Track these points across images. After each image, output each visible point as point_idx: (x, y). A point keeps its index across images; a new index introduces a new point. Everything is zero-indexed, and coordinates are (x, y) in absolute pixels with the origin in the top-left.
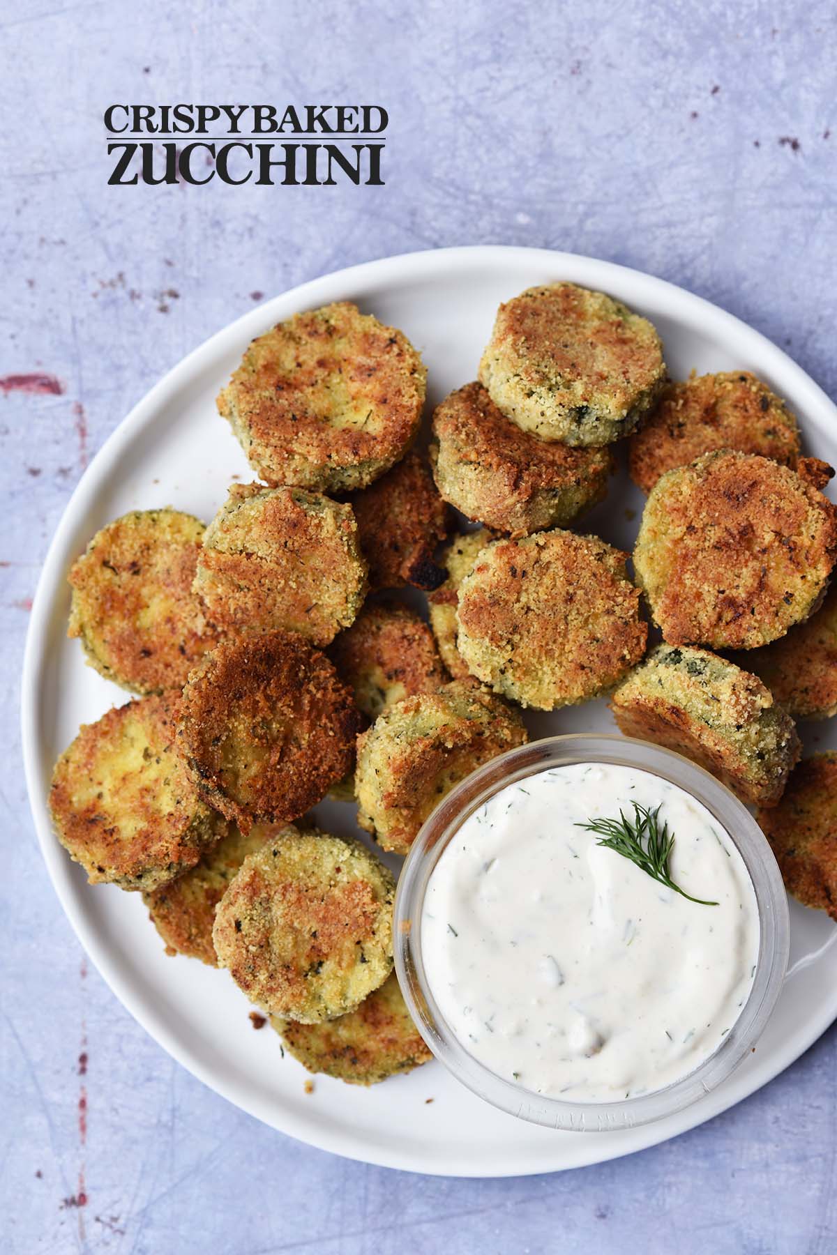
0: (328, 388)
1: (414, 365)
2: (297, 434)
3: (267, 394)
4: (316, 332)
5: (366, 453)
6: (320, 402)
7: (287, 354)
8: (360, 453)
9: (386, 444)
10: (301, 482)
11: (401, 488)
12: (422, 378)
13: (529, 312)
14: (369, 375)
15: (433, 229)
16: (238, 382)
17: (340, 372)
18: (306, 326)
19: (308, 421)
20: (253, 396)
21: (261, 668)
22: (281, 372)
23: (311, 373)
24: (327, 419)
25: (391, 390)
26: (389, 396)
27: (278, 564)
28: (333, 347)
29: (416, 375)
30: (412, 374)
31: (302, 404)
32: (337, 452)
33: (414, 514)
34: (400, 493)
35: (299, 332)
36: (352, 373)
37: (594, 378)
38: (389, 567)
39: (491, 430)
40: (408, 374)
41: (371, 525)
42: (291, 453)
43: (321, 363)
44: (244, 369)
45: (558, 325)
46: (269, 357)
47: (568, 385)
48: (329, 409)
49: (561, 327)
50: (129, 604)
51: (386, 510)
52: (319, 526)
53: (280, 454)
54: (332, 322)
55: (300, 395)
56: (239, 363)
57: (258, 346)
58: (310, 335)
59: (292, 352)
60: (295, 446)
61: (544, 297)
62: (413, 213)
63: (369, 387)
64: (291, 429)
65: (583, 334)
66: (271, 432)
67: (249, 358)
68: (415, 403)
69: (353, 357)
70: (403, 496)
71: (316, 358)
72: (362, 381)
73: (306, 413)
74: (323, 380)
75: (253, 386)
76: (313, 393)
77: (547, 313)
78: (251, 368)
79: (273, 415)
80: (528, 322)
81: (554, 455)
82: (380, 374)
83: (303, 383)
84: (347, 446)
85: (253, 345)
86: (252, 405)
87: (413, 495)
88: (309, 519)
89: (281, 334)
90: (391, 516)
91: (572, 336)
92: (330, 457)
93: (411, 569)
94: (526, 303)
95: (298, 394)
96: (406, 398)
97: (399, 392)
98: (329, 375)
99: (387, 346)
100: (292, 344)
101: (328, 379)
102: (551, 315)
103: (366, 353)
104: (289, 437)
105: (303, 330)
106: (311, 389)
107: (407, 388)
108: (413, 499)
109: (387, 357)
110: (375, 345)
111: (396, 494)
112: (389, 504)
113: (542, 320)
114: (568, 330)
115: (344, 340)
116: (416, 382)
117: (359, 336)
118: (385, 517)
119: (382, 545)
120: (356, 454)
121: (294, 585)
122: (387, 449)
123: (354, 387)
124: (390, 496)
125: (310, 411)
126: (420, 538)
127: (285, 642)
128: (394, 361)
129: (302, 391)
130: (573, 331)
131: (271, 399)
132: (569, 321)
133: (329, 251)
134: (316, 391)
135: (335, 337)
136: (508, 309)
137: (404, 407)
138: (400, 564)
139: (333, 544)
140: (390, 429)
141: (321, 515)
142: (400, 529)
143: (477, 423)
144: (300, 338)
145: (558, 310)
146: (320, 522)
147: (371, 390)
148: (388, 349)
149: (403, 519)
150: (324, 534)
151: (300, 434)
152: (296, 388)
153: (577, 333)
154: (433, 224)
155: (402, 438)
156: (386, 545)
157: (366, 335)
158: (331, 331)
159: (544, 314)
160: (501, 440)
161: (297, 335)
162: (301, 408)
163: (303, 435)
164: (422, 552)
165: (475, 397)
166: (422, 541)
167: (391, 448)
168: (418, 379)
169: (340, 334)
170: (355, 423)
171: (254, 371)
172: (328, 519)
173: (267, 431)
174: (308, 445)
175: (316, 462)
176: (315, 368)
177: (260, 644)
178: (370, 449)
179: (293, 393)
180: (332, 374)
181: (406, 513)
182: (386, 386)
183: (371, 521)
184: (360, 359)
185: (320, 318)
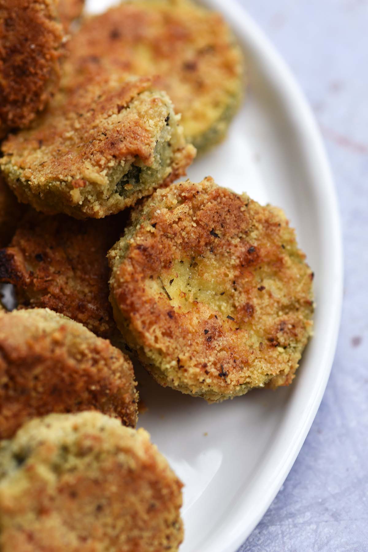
0: (222, 294)
1: (186, 371)
2: (197, 222)
3: (254, 235)
4: (282, 330)
5: (133, 255)
6: (214, 273)
7: (280, 289)
8: (136, 251)
9: (128, 277)
10: (153, 199)
11: (89, 298)
12: (168, 366)
13: (158, 504)
14: (206, 332)
15: (309, 523)
16: (283, 225)
17: (229, 317)
18: (294, 326)
19: (202, 243)
20: (260, 221)
21: (18, 58)
22: (266, 269)
23: (247, 292)
24: (193, 265)
25: (177, 332)
26: (173, 324)
28: (257, 332)
29: (174, 363)
30: (179, 361)
31: (223, 255)
32: (153, 235)
33: (57, 291)
34: (85, 295)
35: (291, 318)
36: (219, 322)
37: (46, 502)
38: (28, 240)
39: (73, 384)
40: (181, 356)
41: (77, 253)
42: (183, 200)
43: (249, 309)
44: (292, 241)
45: (126, 522)
46: (288, 272)
47: (57, 469)
48: (201, 275)
49: (120, 524)
51: (79, 273)
52: (98, 164)
53: (189, 191)
54: (280, 349)
55: (233, 262)
56: (301, 246)
57: (305, 274)
58: (283, 323)
59: (278, 295)
60: (185, 208)
61: (163, 536)
62: (336, 516)
63: (195, 321)
64: (205, 220)
65: (101, 540)
66: (215, 203)
67: (299, 257)
68: (147, 335)
69: (234, 337)
70: (81, 296)
71: (258, 312)
72: (206, 322)
73: (212, 250)
74: (232, 296)
75: (269, 231)
76: (226, 275)
77: (145, 522)
78: (288, 247)
79: (230, 219)
80: (148, 493)
81: (7, 418)
82: (201, 340)
83: (242, 275)
84: (153, 247)
85: (309, 272)
86: (252, 213)
87: (74, 304)
88: (110, 157)
89: (302, 301)
90: (71, 274)
91: (105, 525)
92: (154, 225)
93: (12, 257)
94: (169, 511)
95: (234, 261)
96: (159, 333)
97: (168, 334)
98: (234, 306)
99: (222, 367)
100: (285, 301)
101: (231, 302)
102: (140, 523)
103: (230, 349)
104: (199, 213)
105: (292, 321)
106: (231, 275)
107: (167, 344)
108: (73, 301)
109: (212, 359)
110: (231, 361)
111: (86, 290)
112: (83, 280)
113: (141, 509)
114: (114, 527)
115: (257, 345)
116: (168, 359)
117: (251, 358)
118: (74, 269)
119: (51, 248)
120: (139, 247)
121: (68, 135)
122: (123, 275)
123: (206, 312)
124: (89, 285)
125: (212, 256)
126: (32, 281)
127: (28, 100)
128: (203, 360)
129: (234, 267)
130: (110, 531)
131: (246, 233)
132: (123, 537)
133: (353, 424)
134: (227, 279)
135: (266, 342)
136: (175, 487)
137: (151, 324)
138: (23, 251)
139: (74, 168)
140: (139, 293)
141: (105, 172)
142: (54, 273)
143: (87, 374)
144: (287, 314)
145: (141, 537)
146: (100, 166)
147: (191, 319)
148: (219, 365)
149: (61, 280)
150: (87, 164)
151: (195, 225)
152: (242, 266)
153: (105, 534)
154: (313, 526)
155: (123, 297)
156: (48, 250)
157: (246, 363)
158: (273, 343)
159: (146, 517)
160: (55, 380)
161: (291, 314)
162: (220, 250)
163: (193, 226)
164: (19, 274)
165: (119, 409)
166: (28, 280)
167: (122, 280)
168: (169, 362)
169: (264, 346)
170: (171, 282)
171: (283, 247)
172: (97, 175)
173: (219, 200)
174: (180, 219)
175: (158, 211)
176: (249, 299)
177: (39, 71)
178: (134, 262)
179: (239, 257)
180: (232, 309)
181: (64, 286)
182: (185, 333)
183: (79, 257)
184: (228, 339)
185: (293, 345)
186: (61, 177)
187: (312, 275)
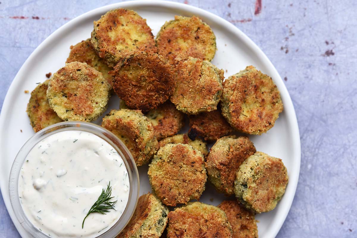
0: (255, 102)
1: (262, 131)
2: (240, 92)
3: (253, 82)
4: (274, 99)
5: (233, 115)
6: (250, 100)
7: (266, 89)
8: (233, 113)
9: (236, 121)
10: (224, 93)
11: (222, 126)
12: (258, 133)
13: (279, 169)
14: (259, 116)
15: (307, 137)
16: (257, 73)
17: (260, 106)
18: (276, 95)
19: (244, 96)
20: (253, 78)
21: (163, 79)
22: (260, 87)
23: (260, 97)
24: (245, 102)
25: (254, 123)
26: (252, 123)
27: (197, 85)
28: (268, 104)
29: (258, 132)
30: (259, 130)
31: (250, 94)
32: (234, 105)
33: (213, 130)
34: (220, 125)
35: (274, 93)
36: (260, 110)
37: (256, 190)
38: (196, 122)
39: (240, 156)
40: (259, 129)
41: (210, 116)
42: (234, 90)
43: (263, 100)
44: (262, 75)
46: (266, 83)
47: (254, 181)
48: (248, 102)
49: (273, 179)
50: (185, 36)
51: (214, 121)
52: (209, 99)
53: (233, 87)
54: (277, 104)
55: (253, 93)
56: (264, 73)
58: (273, 97)
59: (267, 91)
60: (236, 92)
61: (283, 174)
62: (312, 131)
63: (255, 116)
64: (242, 90)
65: (271, 186)
67: (265, 76)
68: (249, 131)
69: (265, 111)
70: (219, 126)
71: (265, 99)
72: (257, 114)
74: (258, 101)
75: (256, 78)
76: (253, 97)
77: (278, 175)
78: (262, 77)
79: (246, 84)
80: (275, 169)
81: (231, 176)
82: (259, 120)
83: (257, 94)
84: (236, 109)
85: (270, 78)
86: (250, 77)
87: (219, 130)
88: (212, 96)
89: (273, 87)
90: (213, 122)
91: (270, 183)
92: (232, 103)
93: (195, 128)
94: (282, 168)
96: (251, 128)
97: (253, 126)
98: (259, 103)
99: (268, 122)
100: (270, 91)
101: (258, 102)
103: (266, 115)
104: (239, 90)
106: (255, 97)
107: (254, 128)
109: (265, 122)
110: (269, 118)
111: (220, 124)
112: (217, 122)
113: (276, 173)
114: (272, 181)
115: (271, 108)
117: (272, 113)
118: (212, 120)
119: (203, 119)
120: (233, 111)
121: (190, 90)
122: (234, 122)
123: (255, 111)
124: (219, 122)
125: (247, 96)
126: (205, 132)
127: (172, 87)
128: (263, 124)
129: (254, 94)
130: (272, 183)
131: (252, 84)
132: (275, 182)
133: (300, 103)
135: (272, 105)
136: (280, 162)
137: (248, 127)
138: (197, 125)
139: (203, 104)
140: (241, 123)
141: (213, 100)
142: (208, 125)
143: (242, 151)
145: (279, 178)
146: (211, 99)
147: (254, 117)
149: (212, 126)
150: (207, 101)
155: (238, 127)
156: (203, 121)
157: (272, 115)
158: (274, 104)
159: (278, 174)
160: (237, 159)
161: (273, 92)
163: (240, 94)
164: (201, 132)
165: (251, 150)
166: (204, 132)
167: (235, 123)
168: (257, 132)
169: (273, 106)
170: (243, 111)
171: (261, 78)
172: (212, 102)
173: (241, 82)
174: (236, 96)
175: (231, 98)
176: (262, 98)
177: (171, 79)
178: (235, 116)
179: (254, 91)
180: (259, 104)
181: (214, 127)
182: (255, 122)
183: (211, 116)
184: (264, 113)
185: (278, 100)
186: (202, 108)
187: (271, 78)
